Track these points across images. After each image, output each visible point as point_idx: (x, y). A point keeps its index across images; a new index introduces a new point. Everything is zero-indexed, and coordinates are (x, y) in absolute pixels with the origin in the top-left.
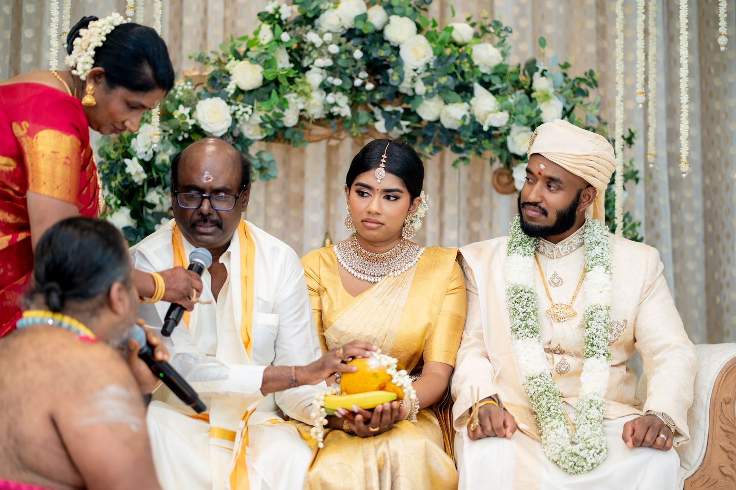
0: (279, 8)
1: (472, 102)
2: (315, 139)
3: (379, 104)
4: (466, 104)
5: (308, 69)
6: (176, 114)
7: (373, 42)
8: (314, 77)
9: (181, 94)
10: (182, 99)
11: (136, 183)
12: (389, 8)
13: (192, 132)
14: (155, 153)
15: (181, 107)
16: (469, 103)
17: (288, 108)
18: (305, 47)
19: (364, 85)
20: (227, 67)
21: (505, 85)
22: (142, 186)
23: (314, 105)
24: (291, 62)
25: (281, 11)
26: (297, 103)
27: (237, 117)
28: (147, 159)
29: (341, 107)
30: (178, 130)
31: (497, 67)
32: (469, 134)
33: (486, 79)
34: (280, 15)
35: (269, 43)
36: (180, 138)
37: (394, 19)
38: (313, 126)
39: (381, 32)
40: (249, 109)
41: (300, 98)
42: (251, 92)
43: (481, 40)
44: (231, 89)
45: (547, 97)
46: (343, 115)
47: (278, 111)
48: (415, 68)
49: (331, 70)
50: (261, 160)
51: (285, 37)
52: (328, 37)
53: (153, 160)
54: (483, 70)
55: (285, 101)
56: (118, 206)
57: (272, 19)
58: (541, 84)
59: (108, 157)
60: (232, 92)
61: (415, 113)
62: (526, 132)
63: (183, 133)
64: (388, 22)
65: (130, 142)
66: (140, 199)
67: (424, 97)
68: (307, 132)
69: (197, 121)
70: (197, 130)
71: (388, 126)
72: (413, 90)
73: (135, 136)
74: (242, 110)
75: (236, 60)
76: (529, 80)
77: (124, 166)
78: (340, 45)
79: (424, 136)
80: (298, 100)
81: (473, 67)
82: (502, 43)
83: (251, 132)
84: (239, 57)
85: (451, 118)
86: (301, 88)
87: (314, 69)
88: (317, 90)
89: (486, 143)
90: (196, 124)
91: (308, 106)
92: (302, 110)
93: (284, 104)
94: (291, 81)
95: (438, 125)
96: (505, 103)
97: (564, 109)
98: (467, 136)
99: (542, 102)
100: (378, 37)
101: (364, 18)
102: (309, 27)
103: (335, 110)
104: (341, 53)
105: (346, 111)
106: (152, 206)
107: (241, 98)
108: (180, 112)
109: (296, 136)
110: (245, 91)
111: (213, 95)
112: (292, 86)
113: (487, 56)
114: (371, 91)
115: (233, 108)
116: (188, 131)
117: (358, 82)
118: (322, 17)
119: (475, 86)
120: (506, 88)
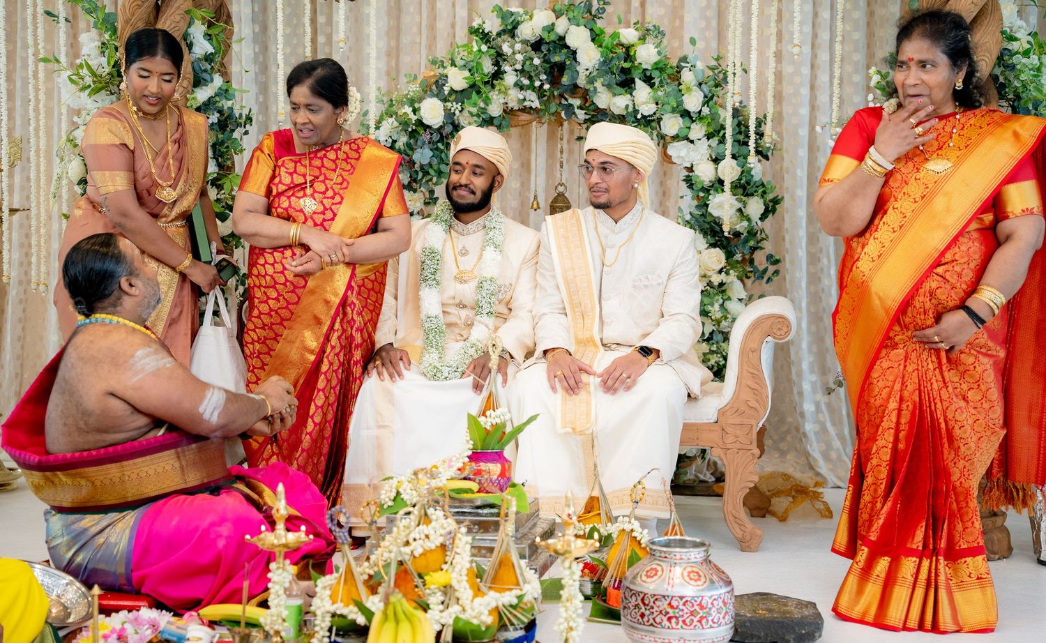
0: (483, 23)
1: (634, 94)
2: (523, 123)
4: (629, 96)
5: (505, 71)
6: (402, 112)
8: (510, 78)
9: (411, 94)
10: (413, 99)
12: (569, 19)
13: (418, 124)
14: (394, 142)
15: (406, 106)
16: (631, 94)
17: (491, 103)
19: (542, 85)
20: (446, 72)
21: (659, 79)
23: (511, 99)
24: (493, 66)
25: (484, 25)
26: (499, 99)
27: (452, 111)
29: (532, 101)
30: (404, 123)
31: (656, 63)
33: (648, 74)
34: (483, 29)
36: (410, 130)
37: (573, 28)
38: (519, 113)
39: (562, 38)
40: (459, 106)
41: (501, 95)
42: (462, 92)
43: (643, 41)
44: (446, 90)
45: (689, 89)
46: (534, 106)
47: (482, 105)
48: (587, 68)
49: (522, 71)
51: (484, 48)
54: (644, 66)
55: (488, 98)
57: (478, 32)
58: (687, 77)
60: (446, 93)
61: (592, 103)
62: (676, 118)
63: (411, 126)
64: (568, 30)
68: (516, 117)
69: (421, 116)
70: (420, 123)
71: (567, 115)
73: (379, 128)
74: (455, 106)
75: (451, 66)
78: (526, 53)
80: (498, 97)
81: (637, 64)
82: (659, 44)
84: (453, 64)
85: (618, 107)
86: (497, 88)
87: (510, 72)
88: (513, 89)
90: (419, 118)
91: (508, 100)
92: (504, 104)
93: (487, 101)
95: (610, 112)
96: (657, 95)
97: (705, 96)
99: (686, 93)
100: (561, 43)
103: (526, 104)
104: (525, 60)
105: (536, 104)
107: (453, 97)
108: (404, 111)
109: (504, 123)
110: (456, 92)
111: (433, 95)
112: (493, 86)
113: (647, 55)
114: (549, 89)
115: (449, 104)
116: (413, 124)
117: (537, 84)
118: (521, 27)
119: (637, 80)
120: (661, 82)
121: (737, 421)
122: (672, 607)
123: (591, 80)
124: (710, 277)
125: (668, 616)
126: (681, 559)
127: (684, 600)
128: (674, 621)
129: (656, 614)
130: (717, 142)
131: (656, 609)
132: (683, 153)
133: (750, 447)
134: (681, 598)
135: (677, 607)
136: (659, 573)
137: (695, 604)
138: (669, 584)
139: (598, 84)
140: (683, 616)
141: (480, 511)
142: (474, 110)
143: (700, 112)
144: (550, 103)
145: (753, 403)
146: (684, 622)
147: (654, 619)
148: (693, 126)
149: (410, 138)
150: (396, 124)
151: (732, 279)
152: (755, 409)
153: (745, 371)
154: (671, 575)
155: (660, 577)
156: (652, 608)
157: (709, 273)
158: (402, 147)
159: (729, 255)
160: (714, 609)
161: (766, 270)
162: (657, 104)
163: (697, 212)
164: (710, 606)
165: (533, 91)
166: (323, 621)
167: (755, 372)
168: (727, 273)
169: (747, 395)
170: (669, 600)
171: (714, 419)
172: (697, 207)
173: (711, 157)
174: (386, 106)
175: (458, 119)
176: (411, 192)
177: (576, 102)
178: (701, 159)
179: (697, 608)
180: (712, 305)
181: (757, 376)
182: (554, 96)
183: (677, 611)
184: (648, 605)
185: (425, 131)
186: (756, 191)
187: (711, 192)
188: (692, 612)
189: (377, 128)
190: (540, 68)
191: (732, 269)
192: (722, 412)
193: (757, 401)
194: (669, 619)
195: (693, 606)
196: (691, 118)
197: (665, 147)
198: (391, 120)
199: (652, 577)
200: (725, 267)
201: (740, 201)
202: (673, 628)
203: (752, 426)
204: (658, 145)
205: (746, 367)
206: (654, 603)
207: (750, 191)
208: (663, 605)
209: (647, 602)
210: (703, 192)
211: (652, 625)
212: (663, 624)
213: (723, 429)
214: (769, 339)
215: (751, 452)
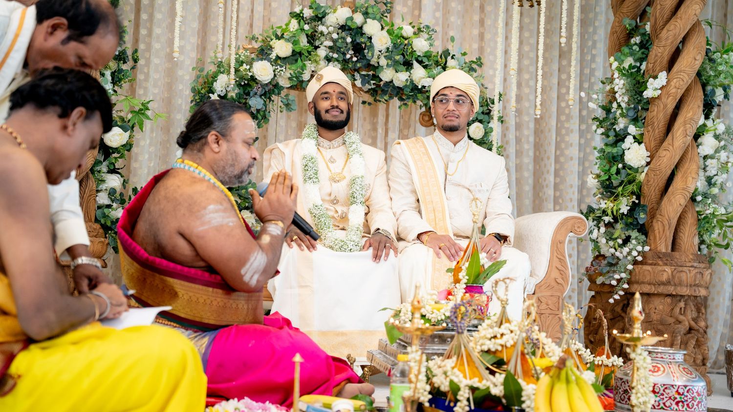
0: (302, 10)
1: (411, 72)
3: (358, 70)
4: (408, 73)
5: (318, 47)
6: (242, 69)
7: (357, 33)
8: (322, 52)
12: (366, 14)
13: (250, 80)
14: (228, 92)
15: (244, 65)
16: (410, 73)
17: (306, 70)
18: (317, 34)
19: (352, 57)
20: (271, 43)
21: (430, 63)
24: (308, 43)
25: (303, 12)
26: (311, 67)
27: (276, 73)
28: (222, 95)
30: (242, 78)
31: (426, 52)
32: (409, 90)
33: (420, 59)
34: (303, 14)
35: (296, 31)
36: (243, 83)
37: (368, 20)
39: (361, 28)
40: (283, 68)
42: (285, 58)
43: (417, 36)
44: (273, 56)
47: (300, 70)
48: (380, 50)
49: (330, 48)
50: (288, 100)
51: (306, 27)
52: (331, 29)
53: (226, 95)
54: (419, 53)
55: (305, 65)
57: (299, 16)
58: (451, 63)
59: (199, 93)
60: (274, 58)
61: (378, 76)
63: (244, 80)
64: (366, 22)
65: (213, 84)
67: (385, 67)
69: (253, 73)
70: (253, 78)
71: (363, 83)
72: (378, 63)
73: (216, 81)
74: (280, 69)
75: (276, 39)
76: (444, 61)
78: (338, 34)
79: (383, 90)
80: (312, 65)
81: (413, 52)
82: (430, 39)
83: (283, 82)
84: (278, 38)
85: (399, 80)
86: (311, 59)
87: (322, 47)
88: (323, 60)
89: (419, 96)
90: (253, 75)
91: (317, 68)
92: (313, 71)
93: (303, 67)
94: (309, 53)
95: (391, 84)
96: (431, 73)
98: (407, 91)
100: (359, 30)
101: (351, 19)
102: (320, 22)
104: (338, 39)
107: (279, 61)
110: (281, 58)
111: (263, 59)
113: (420, 45)
116: (248, 80)
117: (348, 56)
118: (327, 17)
119: (414, 62)
120: (431, 65)
121: (549, 293)
122: (679, 394)
125: (676, 401)
126: (674, 359)
127: (688, 388)
128: (680, 404)
129: (665, 399)
131: (666, 395)
133: (557, 313)
134: (686, 386)
135: (683, 394)
136: (662, 369)
137: (695, 391)
138: (674, 376)
140: (687, 401)
145: (560, 280)
146: (688, 405)
147: (664, 404)
149: (242, 90)
152: (561, 284)
153: (555, 257)
154: (672, 369)
155: (664, 371)
156: (663, 395)
158: (234, 97)
160: (704, 397)
164: (702, 394)
166: (465, 392)
167: (562, 258)
169: (555, 274)
170: (676, 388)
171: (532, 291)
175: (279, 80)
179: (695, 394)
181: (562, 261)
183: (683, 397)
184: (658, 393)
185: (257, 85)
188: (693, 398)
189: (214, 80)
192: (538, 286)
193: (563, 279)
194: (677, 403)
195: (693, 394)
198: (224, 76)
199: (657, 371)
202: (680, 410)
203: (559, 297)
205: (555, 254)
206: (664, 391)
208: (672, 392)
209: (657, 390)
211: (662, 408)
212: (672, 407)
213: (539, 299)
214: (571, 234)
215: (558, 316)
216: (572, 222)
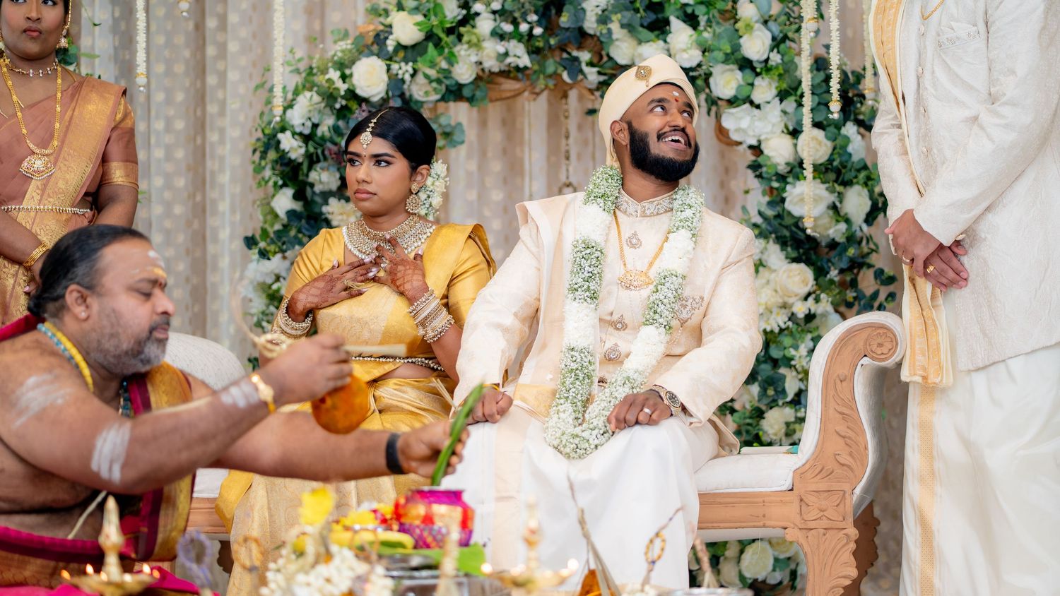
1: (668, 39)
2: (508, 94)
4: (661, 43)
5: (477, 14)
6: (324, 79)
8: (485, 24)
9: (340, 54)
10: (342, 61)
11: (295, 160)
13: (349, 97)
14: (315, 126)
15: (331, 71)
16: (665, 41)
17: (457, 63)
19: (531, 29)
20: (390, 20)
21: (708, 16)
22: (301, 164)
23: (488, 56)
26: (469, 55)
27: (400, 77)
28: (307, 131)
29: (519, 57)
36: (338, 106)
38: (502, 80)
40: (409, 67)
41: (471, 49)
42: (414, 46)
44: (391, 45)
45: (749, 27)
46: (521, 65)
47: (444, 65)
48: (597, 4)
49: (501, 14)
50: (442, 124)
53: (313, 132)
55: (452, 54)
56: (281, 187)
58: (747, 11)
60: (390, 48)
61: (610, 57)
62: (732, 70)
63: (339, 100)
66: (301, 178)
68: (497, 86)
69: (353, 85)
70: (352, 95)
71: (572, 74)
72: (609, 30)
73: (292, 107)
74: (404, 68)
75: (398, 11)
76: (733, 8)
77: (279, 142)
80: (468, 52)
83: (421, 93)
84: (400, 7)
86: (465, 39)
87: (483, 14)
88: (489, 40)
90: (351, 88)
91: (482, 57)
92: (480, 63)
93: (452, 59)
94: (452, 31)
96: (701, 38)
97: (774, 39)
99: (744, 34)
103: (510, 61)
105: (525, 61)
106: (312, 185)
107: (401, 54)
108: (327, 77)
109: (478, 94)
110: (405, 48)
111: (372, 54)
112: (460, 37)
114: (542, 36)
115: (395, 67)
116: (343, 97)
117: (524, 27)
119: (673, 20)
120: (709, 21)
121: (823, 486)
123: (603, 19)
124: (791, 306)
130: (794, 105)
132: (744, 124)
133: (841, 525)
139: (614, 26)
141: (416, 574)
142: (432, 73)
143: (767, 61)
144: (545, 61)
145: (845, 459)
148: (758, 81)
149: (338, 118)
150: (317, 98)
151: (825, 305)
152: (848, 466)
153: (831, 411)
157: (791, 301)
158: (327, 134)
159: (820, 273)
161: (875, 295)
162: (704, 52)
163: (770, 213)
165: (520, 41)
167: (847, 412)
168: (817, 300)
169: (836, 445)
171: (786, 485)
172: (770, 204)
173: (786, 127)
174: (304, 75)
175: (409, 90)
176: (343, 201)
177: (585, 56)
178: (772, 132)
180: (796, 348)
181: (849, 415)
182: (550, 47)
185: (360, 106)
186: (856, 177)
187: (790, 180)
189: (289, 106)
190: (527, 6)
191: (822, 292)
192: (800, 474)
193: (851, 454)
196: (753, 69)
197: (718, 117)
198: (308, 94)
200: (814, 292)
201: (832, 191)
203: (845, 492)
204: (709, 113)
205: (832, 405)
207: (848, 176)
210: (777, 180)
213: (801, 500)
214: (866, 361)
215: (844, 531)
216: (864, 335)
